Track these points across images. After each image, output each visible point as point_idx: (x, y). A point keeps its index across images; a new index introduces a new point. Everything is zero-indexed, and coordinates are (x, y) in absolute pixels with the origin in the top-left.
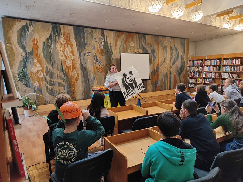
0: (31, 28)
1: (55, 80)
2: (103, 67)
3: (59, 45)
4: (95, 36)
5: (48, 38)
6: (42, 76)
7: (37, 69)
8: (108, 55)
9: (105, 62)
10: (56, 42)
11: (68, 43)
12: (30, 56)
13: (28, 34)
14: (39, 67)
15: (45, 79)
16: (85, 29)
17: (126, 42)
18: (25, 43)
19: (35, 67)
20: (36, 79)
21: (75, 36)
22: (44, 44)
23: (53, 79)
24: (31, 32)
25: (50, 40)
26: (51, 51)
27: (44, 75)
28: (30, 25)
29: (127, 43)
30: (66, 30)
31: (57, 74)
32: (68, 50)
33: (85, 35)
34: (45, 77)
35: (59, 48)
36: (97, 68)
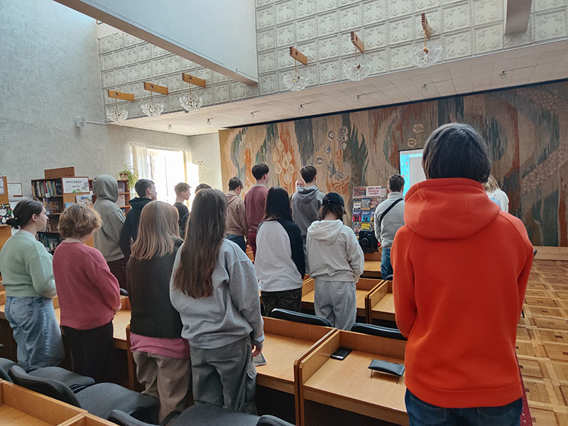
0: (244, 137)
2: (346, 182)
3: (275, 153)
4: (330, 129)
5: (262, 146)
8: (356, 159)
9: (350, 173)
10: (272, 150)
11: (287, 148)
13: (241, 144)
16: (313, 119)
17: (401, 126)
18: (238, 158)
21: (297, 136)
22: (257, 155)
24: (244, 141)
25: (264, 149)
28: (243, 133)
29: (404, 128)
30: (284, 130)
32: (287, 160)
33: (313, 132)
35: (275, 157)
36: (333, 185)
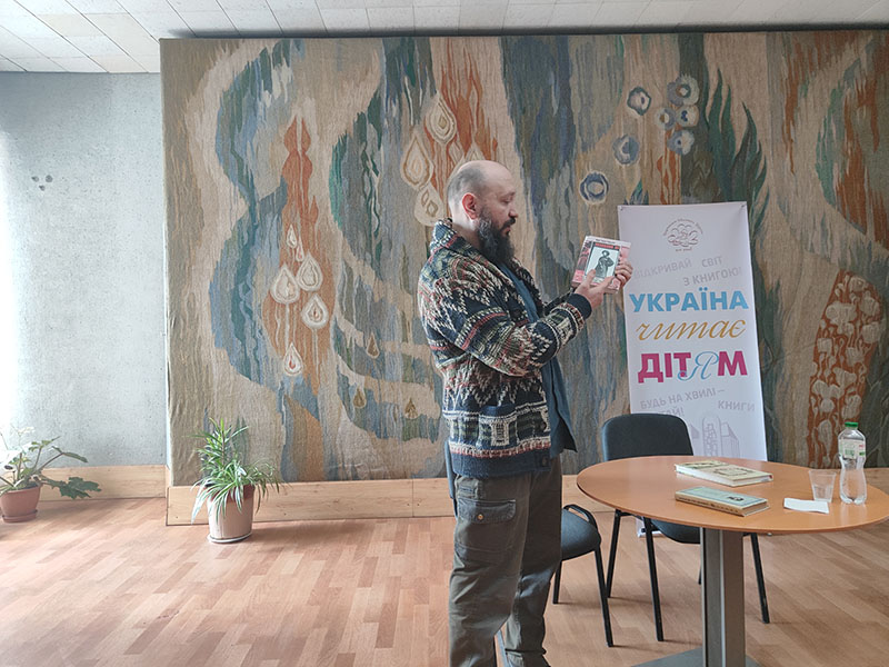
0: (282, 76)
1: (388, 347)
3: (416, 148)
4: (635, 78)
5: (361, 117)
6: (324, 321)
7: (298, 282)
10: (404, 134)
11: (470, 133)
12: (269, 219)
13: (268, 104)
14: (310, 275)
15: (339, 337)
16: (575, 43)
18: (249, 154)
19: (290, 275)
20: (291, 334)
21: (510, 92)
22: (340, 150)
23: (379, 335)
24: (283, 94)
25: (370, 128)
26: (376, 186)
27: (331, 312)
28: (278, 61)
29: (880, 100)
30: (460, 64)
31: (399, 313)
33: (573, 82)
34: (336, 327)
35: (416, 163)
